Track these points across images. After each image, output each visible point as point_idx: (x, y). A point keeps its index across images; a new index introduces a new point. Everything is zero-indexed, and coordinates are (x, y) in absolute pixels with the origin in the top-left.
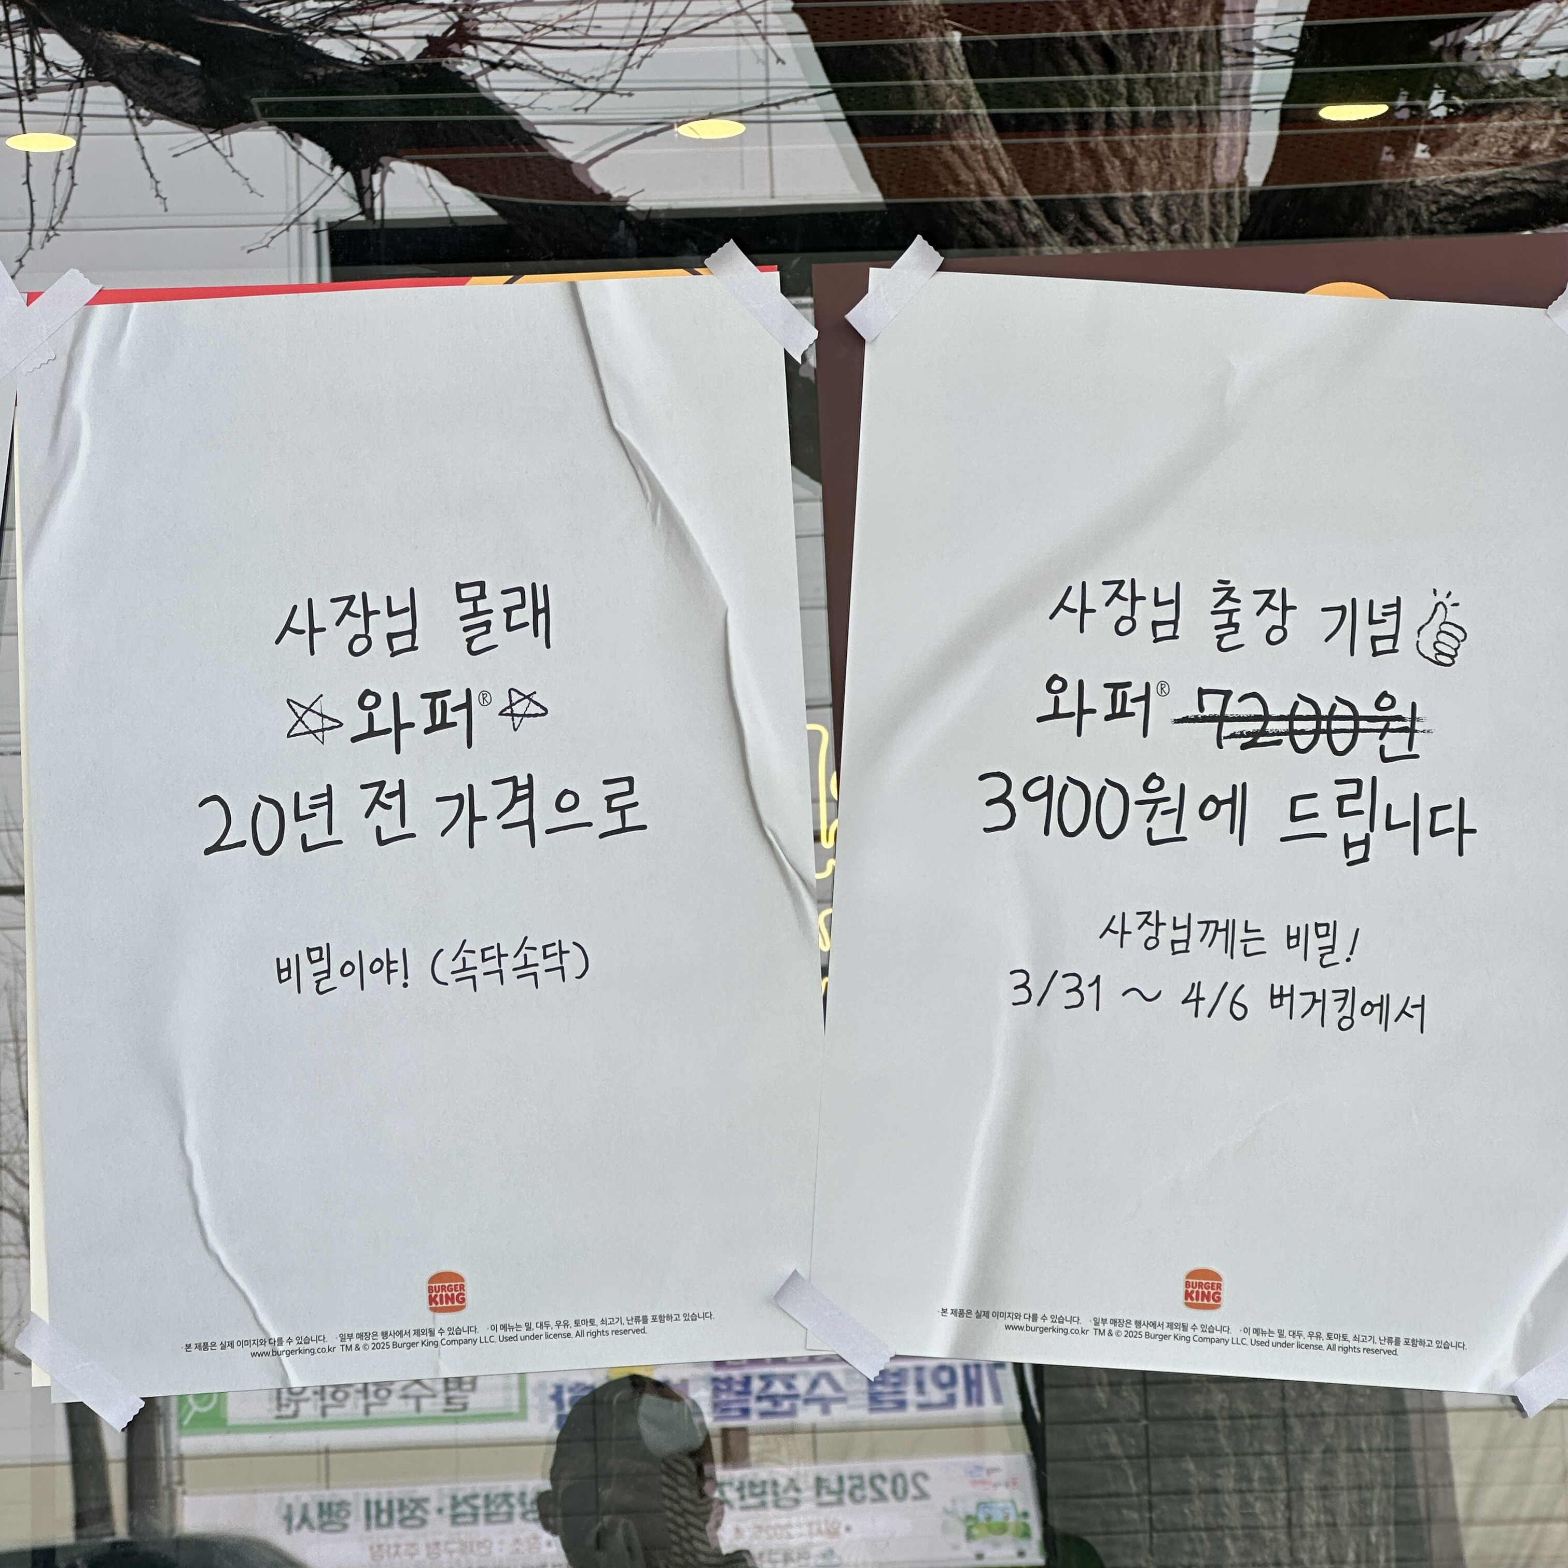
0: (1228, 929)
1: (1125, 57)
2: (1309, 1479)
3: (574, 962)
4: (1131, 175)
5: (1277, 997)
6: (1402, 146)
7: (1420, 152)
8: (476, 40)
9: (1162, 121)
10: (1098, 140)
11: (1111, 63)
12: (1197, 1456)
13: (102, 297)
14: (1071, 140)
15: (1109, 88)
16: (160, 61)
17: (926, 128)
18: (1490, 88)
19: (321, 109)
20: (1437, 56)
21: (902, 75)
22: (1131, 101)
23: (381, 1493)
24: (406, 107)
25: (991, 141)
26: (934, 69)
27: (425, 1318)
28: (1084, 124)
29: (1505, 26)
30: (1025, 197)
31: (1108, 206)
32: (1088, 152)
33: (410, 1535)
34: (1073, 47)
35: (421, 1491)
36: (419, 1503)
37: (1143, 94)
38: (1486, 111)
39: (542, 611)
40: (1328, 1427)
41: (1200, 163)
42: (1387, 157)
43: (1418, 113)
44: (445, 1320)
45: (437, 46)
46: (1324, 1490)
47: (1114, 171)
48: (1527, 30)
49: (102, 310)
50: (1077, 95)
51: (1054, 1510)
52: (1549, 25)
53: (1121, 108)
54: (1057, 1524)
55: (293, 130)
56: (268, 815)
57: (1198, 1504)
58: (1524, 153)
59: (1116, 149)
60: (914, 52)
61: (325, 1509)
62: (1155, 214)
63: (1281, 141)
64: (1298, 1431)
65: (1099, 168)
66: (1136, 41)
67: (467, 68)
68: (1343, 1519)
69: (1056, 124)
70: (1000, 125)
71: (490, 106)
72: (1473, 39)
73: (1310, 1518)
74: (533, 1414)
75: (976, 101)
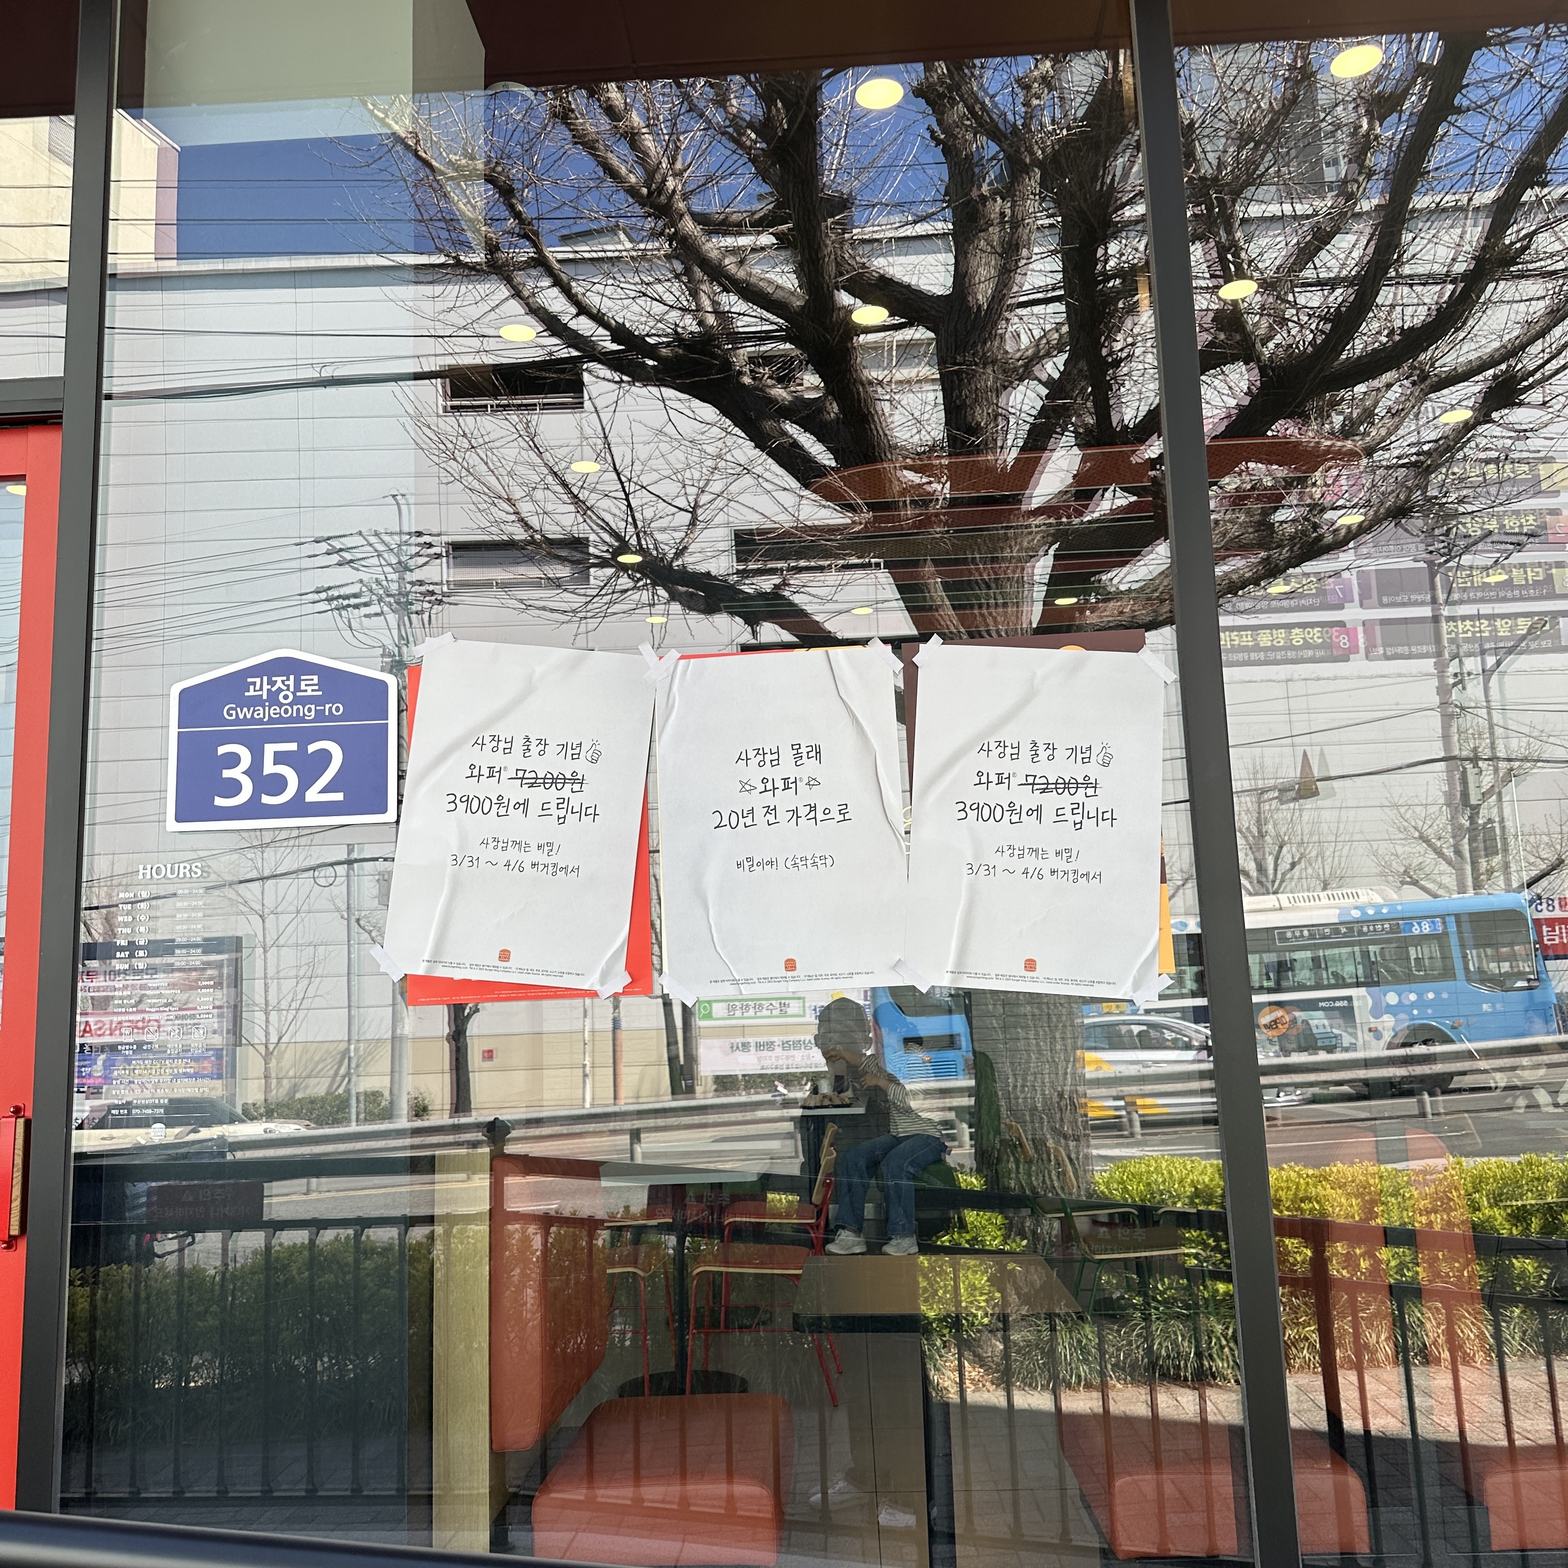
0: (1037, 851)
1: (993, 585)
2: (1058, 1035)
3: (829, 861)
4: (996, 622)
5: (1053, 872)
6: (1082, 612)
7: (1088, 613)
8: (789, 585)
9: (1005, 605)
10: (985, 611)
11: (989, 587)
12: (1022, 1028)
13: (682, 657)
14: (976, 611)
15: (987, 595)
16: (692, 593)
17: (930, 608)
18: (1110, 593)
19: (745, 606)
20: (1093, 583)
21: (923, 592)
22: (995, 599)
23: (761, 1040)
24: (767, 606)
25: (951, 612)
26: (933, 590)
27: (784, 973)
28: (980, 606)
29: (1114, 573)
30: (962, 630)
31: (988, 632)
32: (982, 615)
33: (770, 1053)
34: (976, 581)
35: (773, 1039)
36: (772, 1043)
37: (999, 597)
38: (1109, 600)
39: (818, 753)
40: (1064, 1018)
41: (1017, 617)
42: (1077, 615)
43: (1087, 601)
44: (790, 974)
45: (776, 587)
46: (1063, 1039)
47: (990, 620)
48: (1121, 575)
49: (682, 661)
50: (978, 597)
51: (976, 1044)
52: (1128, 573)
53: (992, 601)
54: (977, 1049)
55: (732, 614)
56: (734, 817)
57: (1022, 1042)
58: (1122, 613)
59: (990, 614)
60: (926, 585)
61: (743, 1045)
62: (1003, 634)
63: (1043, 610)
64: (1054, 1019)
65: (985, 620)
66: (996, 580)
67: (786, 594)
68: (1069, 1048)
69: (972, 607)
70: (954, 607)
71: (792, 604)
72: (1104, 578)
73: (1058, 1047)
74: (808, 1015)
75: (946, 599)
